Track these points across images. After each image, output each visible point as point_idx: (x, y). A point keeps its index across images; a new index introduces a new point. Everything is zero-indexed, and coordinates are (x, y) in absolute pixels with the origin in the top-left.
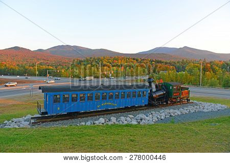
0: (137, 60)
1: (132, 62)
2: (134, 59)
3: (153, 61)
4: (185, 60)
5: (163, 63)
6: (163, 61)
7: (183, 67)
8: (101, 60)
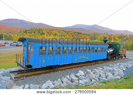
0: (65, 32)
2: (63, 31)
3: (76, 33)
4: (96, 33)
5: (82, 34)
6: (82, 33)
7: (94, 37)
8: (41, 30)
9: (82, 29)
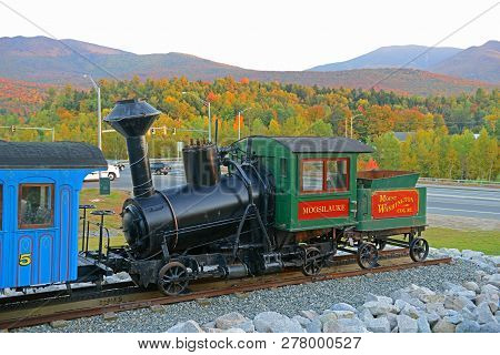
0: (301, 94)
1: (278, 99)
2: (289, 89)
3: (362, 96)
6: (398, 93)
9: (411, 71)
